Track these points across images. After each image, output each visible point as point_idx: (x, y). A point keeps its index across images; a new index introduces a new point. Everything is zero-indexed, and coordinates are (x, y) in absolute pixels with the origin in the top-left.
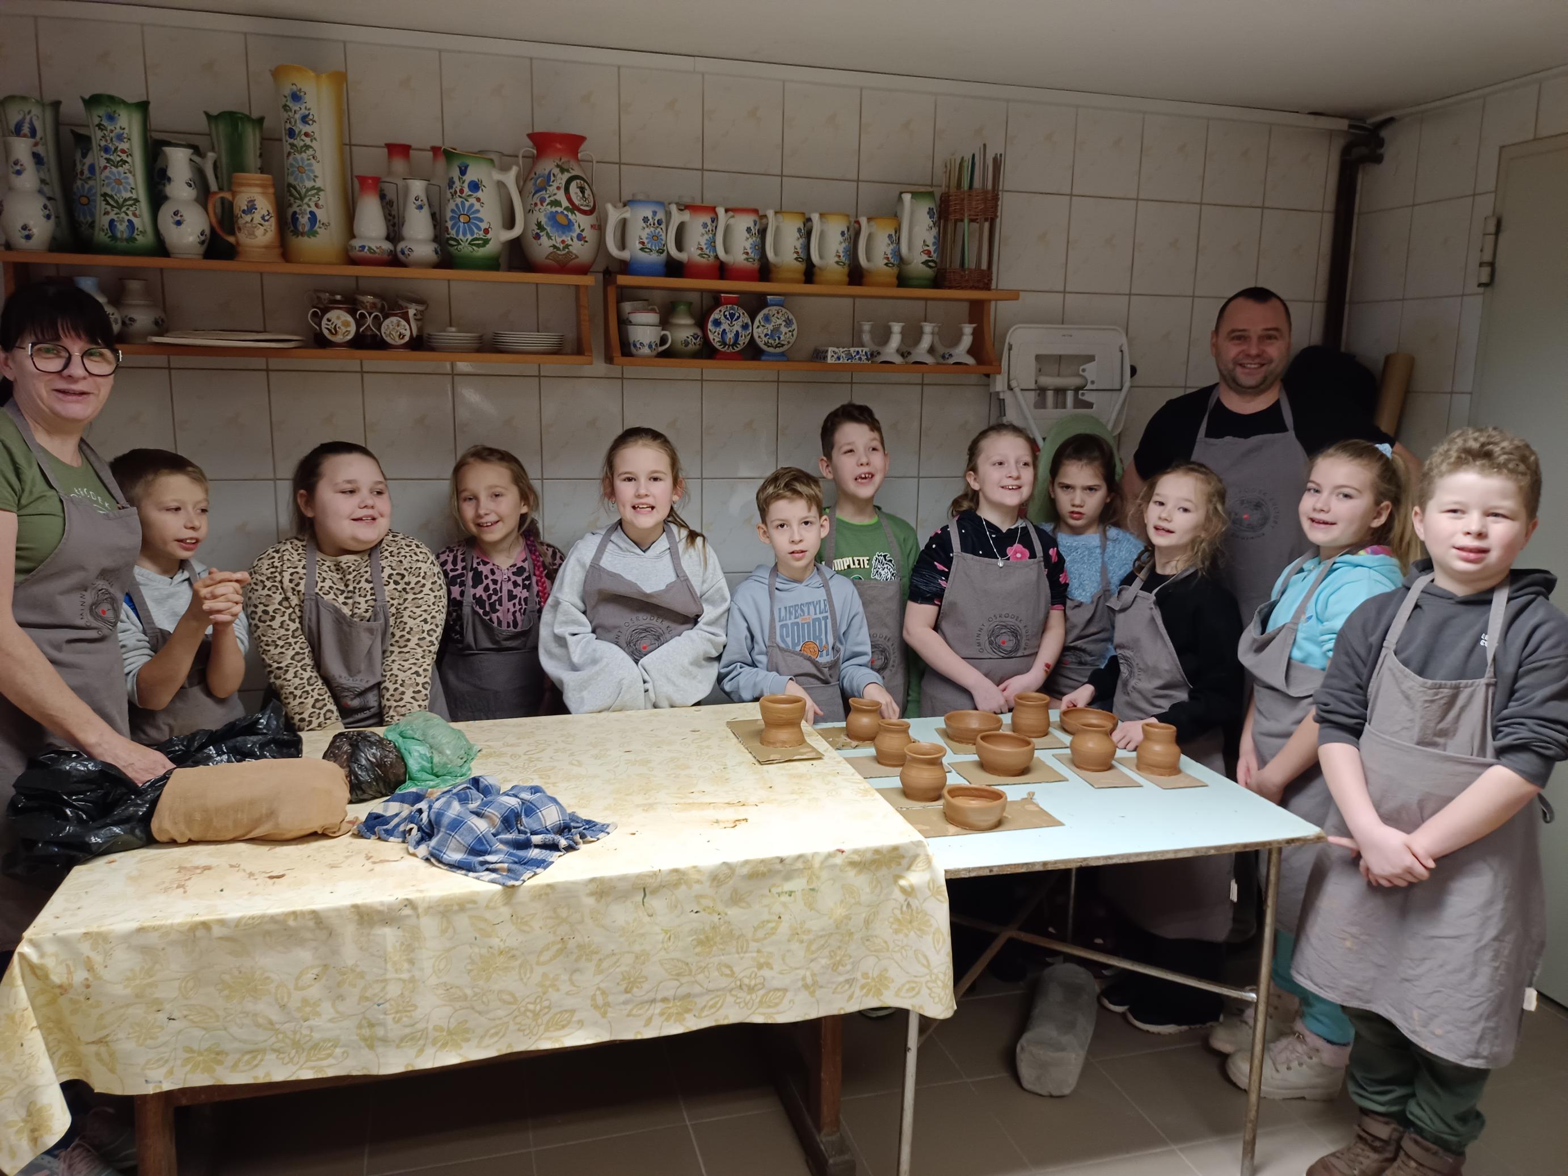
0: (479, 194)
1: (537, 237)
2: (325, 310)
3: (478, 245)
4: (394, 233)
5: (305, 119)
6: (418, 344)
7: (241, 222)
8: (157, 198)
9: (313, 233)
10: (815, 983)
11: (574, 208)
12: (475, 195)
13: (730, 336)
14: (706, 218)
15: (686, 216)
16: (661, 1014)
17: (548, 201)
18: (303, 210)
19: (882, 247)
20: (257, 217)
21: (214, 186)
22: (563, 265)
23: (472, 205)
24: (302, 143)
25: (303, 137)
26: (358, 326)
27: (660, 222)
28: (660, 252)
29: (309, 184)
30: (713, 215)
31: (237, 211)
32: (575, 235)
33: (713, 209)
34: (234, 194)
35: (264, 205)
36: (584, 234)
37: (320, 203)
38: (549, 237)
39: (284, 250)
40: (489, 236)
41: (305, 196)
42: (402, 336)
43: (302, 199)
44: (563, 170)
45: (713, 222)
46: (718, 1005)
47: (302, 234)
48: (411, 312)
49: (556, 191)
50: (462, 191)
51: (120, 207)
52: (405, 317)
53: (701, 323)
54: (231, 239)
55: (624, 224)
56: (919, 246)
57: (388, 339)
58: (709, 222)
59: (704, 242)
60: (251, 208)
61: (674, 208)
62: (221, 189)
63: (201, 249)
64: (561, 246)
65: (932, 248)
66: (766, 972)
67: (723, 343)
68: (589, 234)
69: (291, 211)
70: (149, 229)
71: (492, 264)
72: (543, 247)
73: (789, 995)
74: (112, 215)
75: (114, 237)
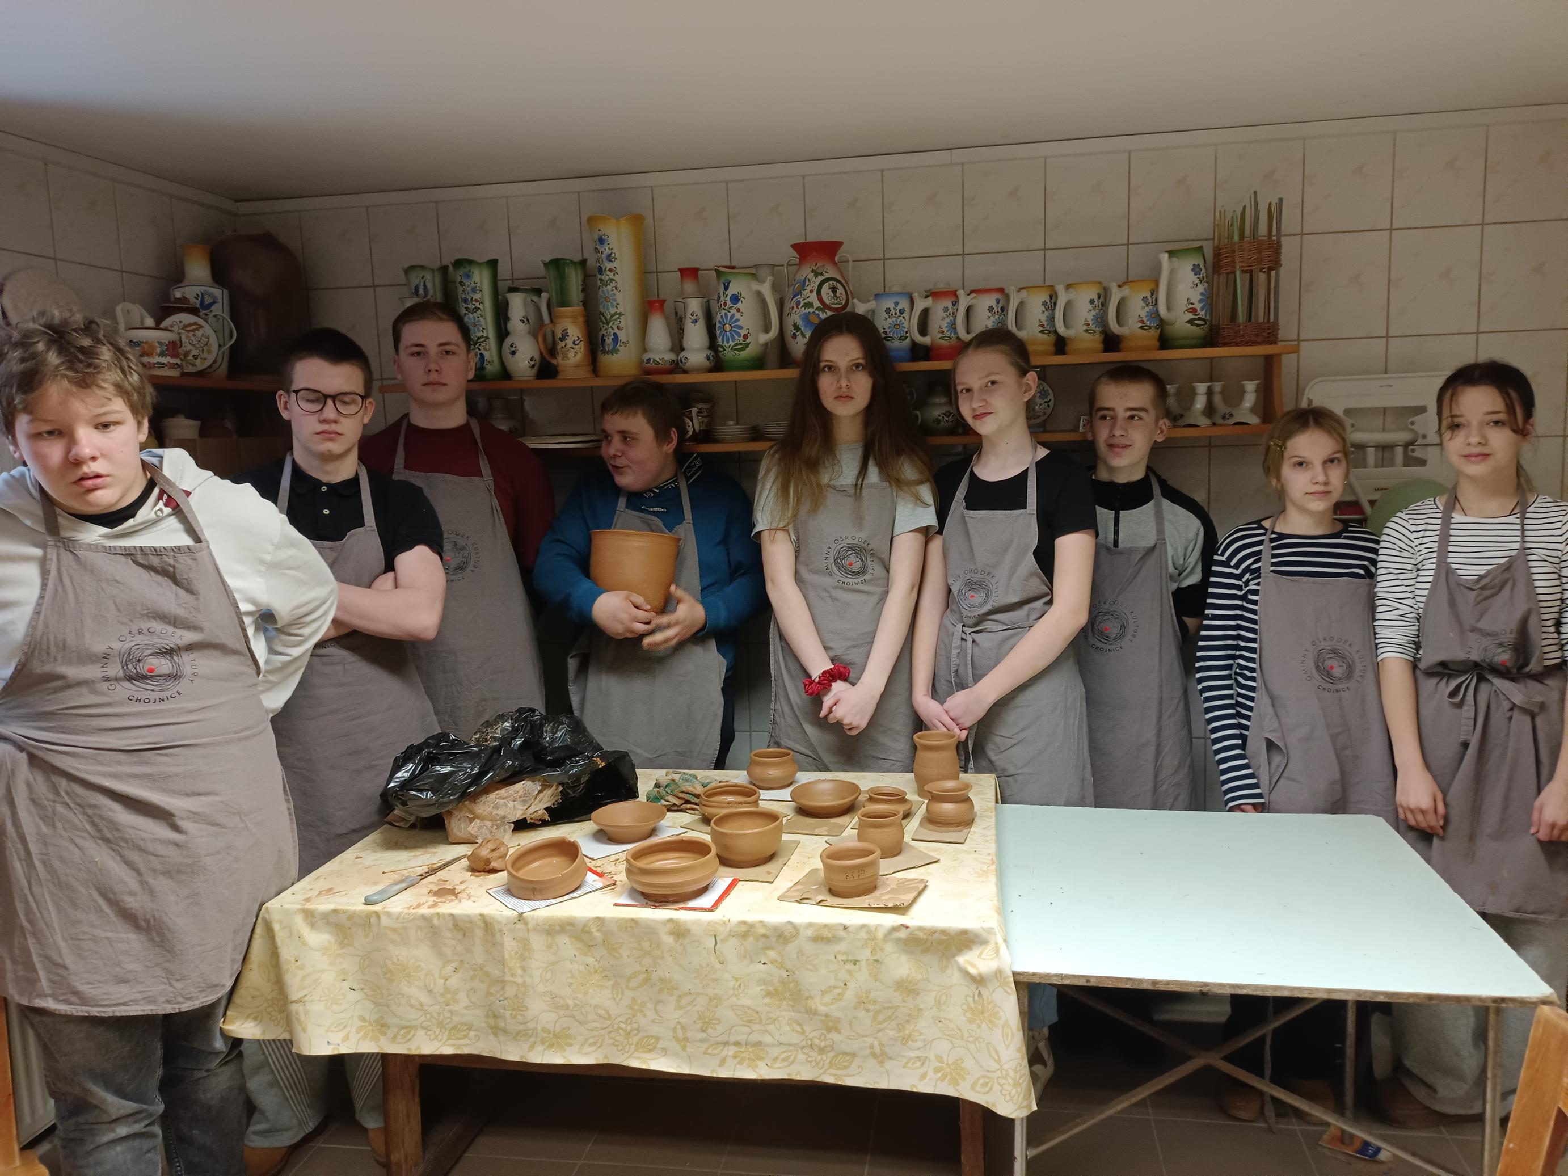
0: (739, 305)
1: (794, 336)
3: (740, 350)
5: (609, 258)
7: (560, 347)
8: (502, 333)
9: (615, 351)
10: (883, 1053)
12: (735, 306)
14: (948, 303)
15: (929, 302)
16: (735, 1057)
17: (802, 303)
18: (608, 332)
19: (1137, 310)
20: (569, 342)
23: (733, 315)
24: (607, 278)
25: (608, 273)
27: (902, 312)
28: (904, 338)
29: (613, 311)
30: (954, 299)
31: (558, 339)
33: (954, 294)
34: (558, 325)
35: (576, 332)
37: (621, 325)
39: (592, 366)
40: (748, 341)
41: (610, 321)
43: (608, 323)
44: (817, 274)
45: (954, 305)
46: (791, 1060)
47: (608, 353)
48: (694, 410)
49: (809, 294)
50: (725, 304)
54: (554, 362)
56: (1181, 304)
58: (950, 306)
59: (946, 325)
60: (566, 335)
61: (918, 296)
62: (550, 321)
63: (533, 372)
65: (1198, 306)
66: (834, 1036)
69: (601, 333)
70: (496, 359)
71: (752, 365)
73: (858, 1061)
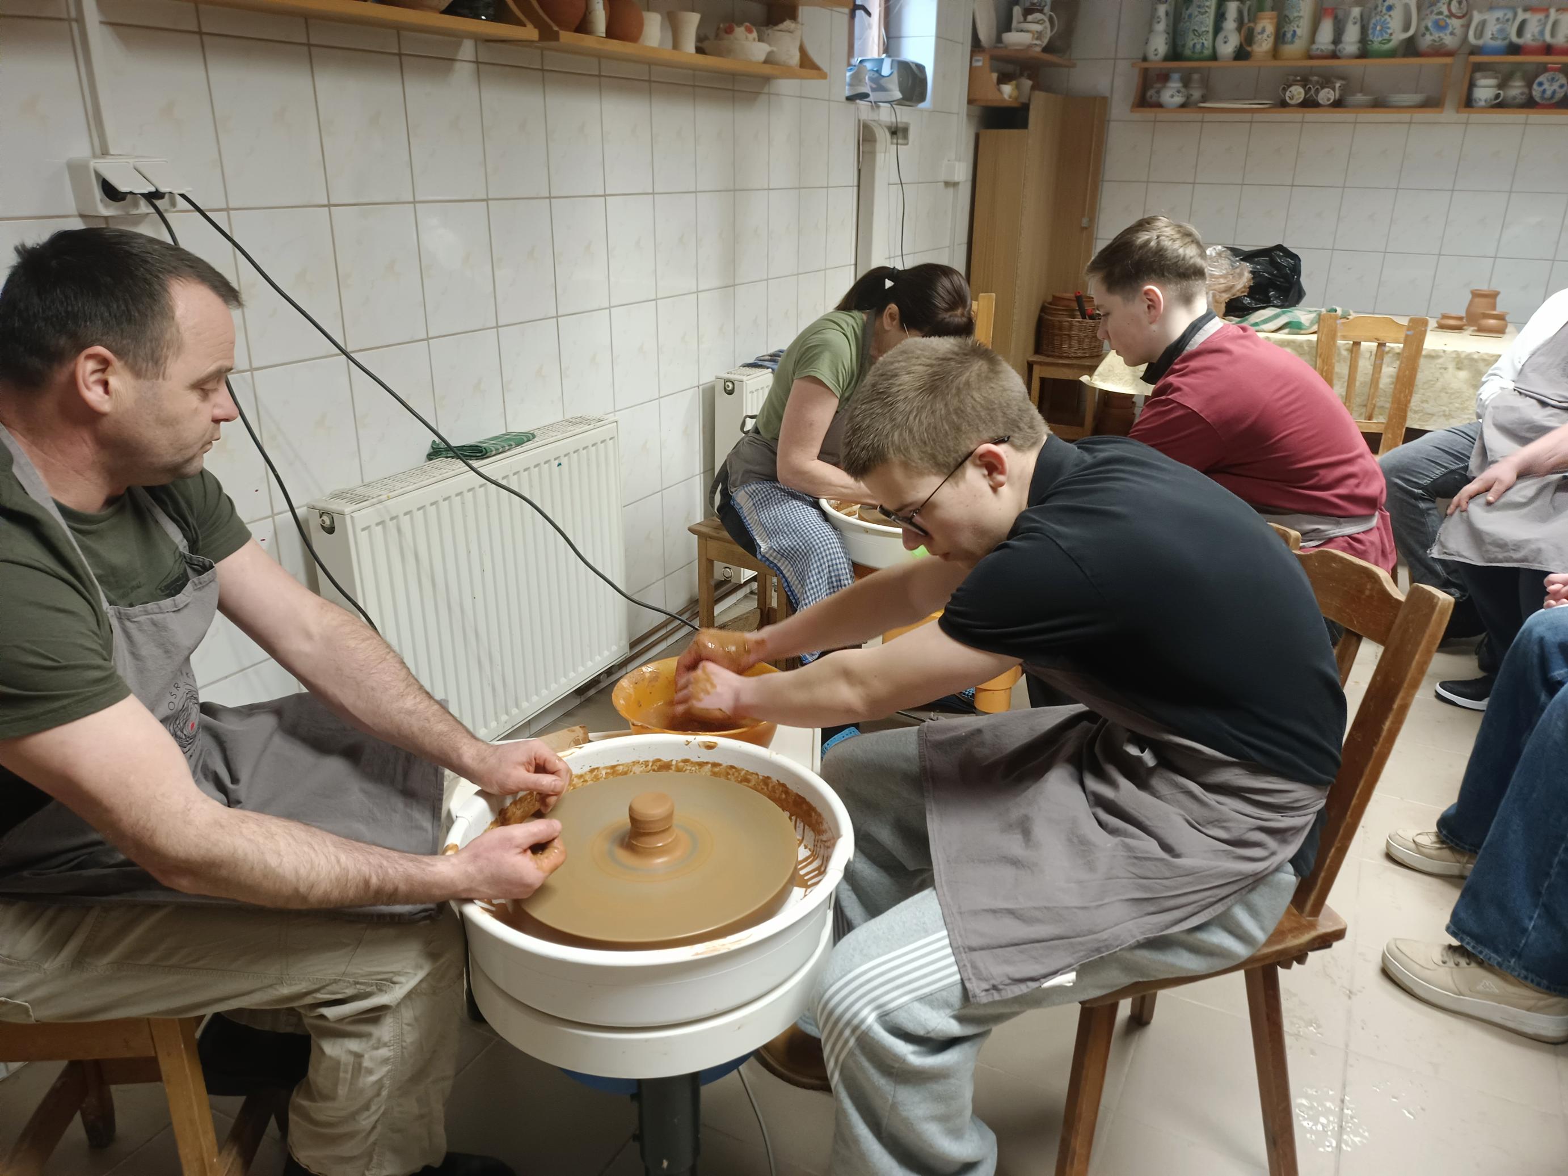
0: (1392, 13)
1: (1424, 35)
2: (1290, 86)
3: (1384, 44)
4: (1337, 40)
6: (1338, 104)
7: (1256, 39)
8: (1218, 29)
9: (1292, 42)
11: (1452, 15)
12: (1389, 13)
13: (1549, 93)
14: (1542, 16)
15: (1528, 15)
17: (1435, 12)
18: (1289, 29)
20: (1265, 36)
21: (1246, 20)
22: (1439, 51)
23: (1386, 20)
26: (1306, 94)
27: (1508, 20)
28: (1504, 39)
29: (1296, 14)
30: (1547, 13)
31: (1255, 33)
32: (1448, 32)
33: (1547, 10)
34: (1256, 24)
35: (1270, 29)
36: (1455, 31)
37: (1300, 25)
38: (1431, 34)
39: (1275, 53)
40: (1392, 37)
41: (1293, 21)
42: (1329, 99)
43: (1290, 23)
45: (1546, 18)
47: (1287, 43)
48: (1338, 85)
49: (1442, 6)
50: (1381, 12)
51: (1199, 35)
52: (1334, 89)
53: (1529, 85)
54: (1249, 49)
55: (1483, 24)
57: (1321, 102)
58: (1543, 18)
59: (1536, 30)
60: (1263, 30)
61: (1520, 11)
62: (1249, 21)
63: (1232, 55)
64: (1437, 39)
67: (1542, 98)
68: (1459, 31)
69: (1283, 30)
70: (1211, 46)
71: (1392, 54)
72: (1426, 42)
74: (1196, 41)
75: (1193, 52)
